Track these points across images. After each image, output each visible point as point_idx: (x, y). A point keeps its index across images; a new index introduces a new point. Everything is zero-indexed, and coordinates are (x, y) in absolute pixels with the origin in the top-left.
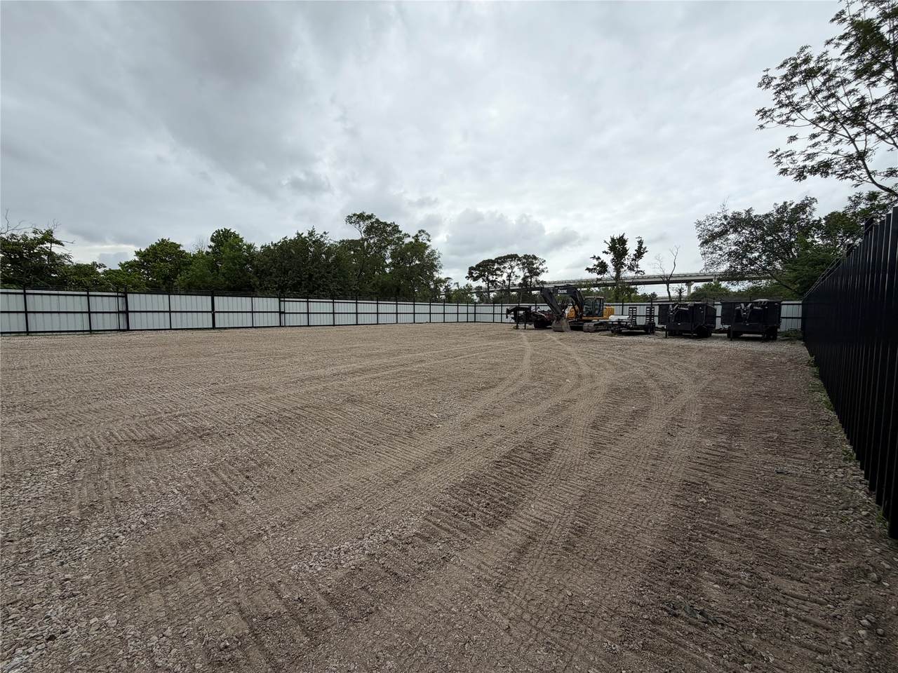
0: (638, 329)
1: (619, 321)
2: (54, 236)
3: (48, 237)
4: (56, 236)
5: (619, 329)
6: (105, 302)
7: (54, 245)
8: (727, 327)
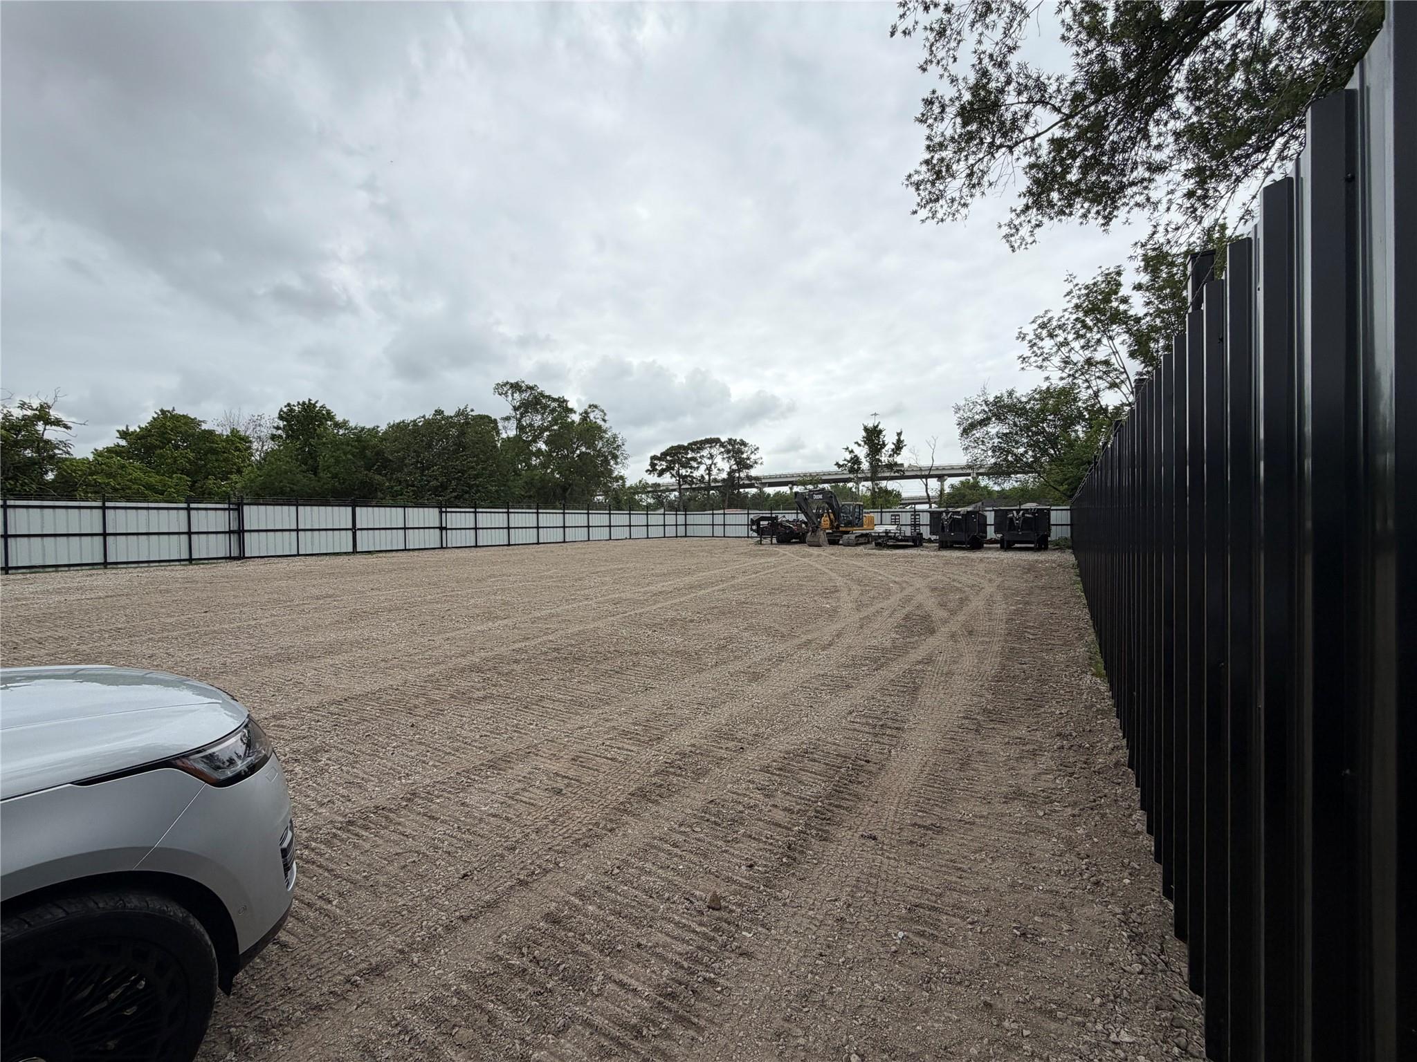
0: (907, 541)
1: (887, 532)
2: (52, 412)
3: (42, 415)
4: (57, 413)
5: (885, 542)
6: (211, 518)
7: (49, 426)
8: (1000, 536)
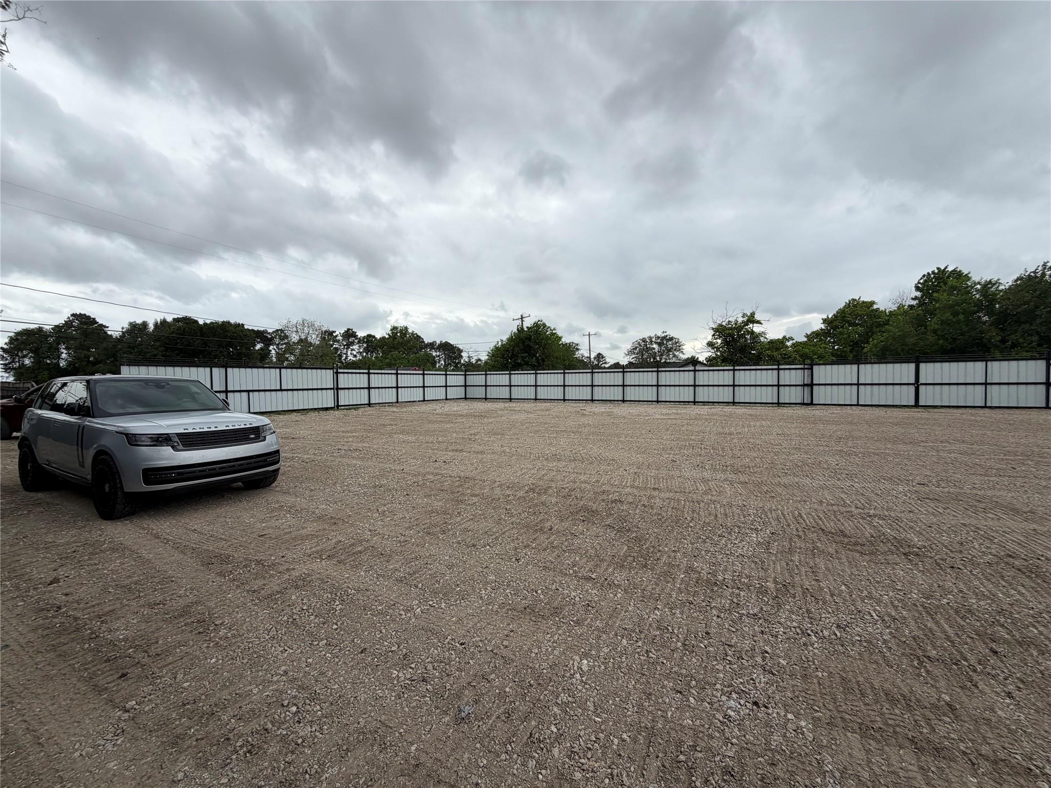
2: (755, 316)
3: (752, 319)
4: (757, 317)
6: (793, 376)
7: (755, 325)
